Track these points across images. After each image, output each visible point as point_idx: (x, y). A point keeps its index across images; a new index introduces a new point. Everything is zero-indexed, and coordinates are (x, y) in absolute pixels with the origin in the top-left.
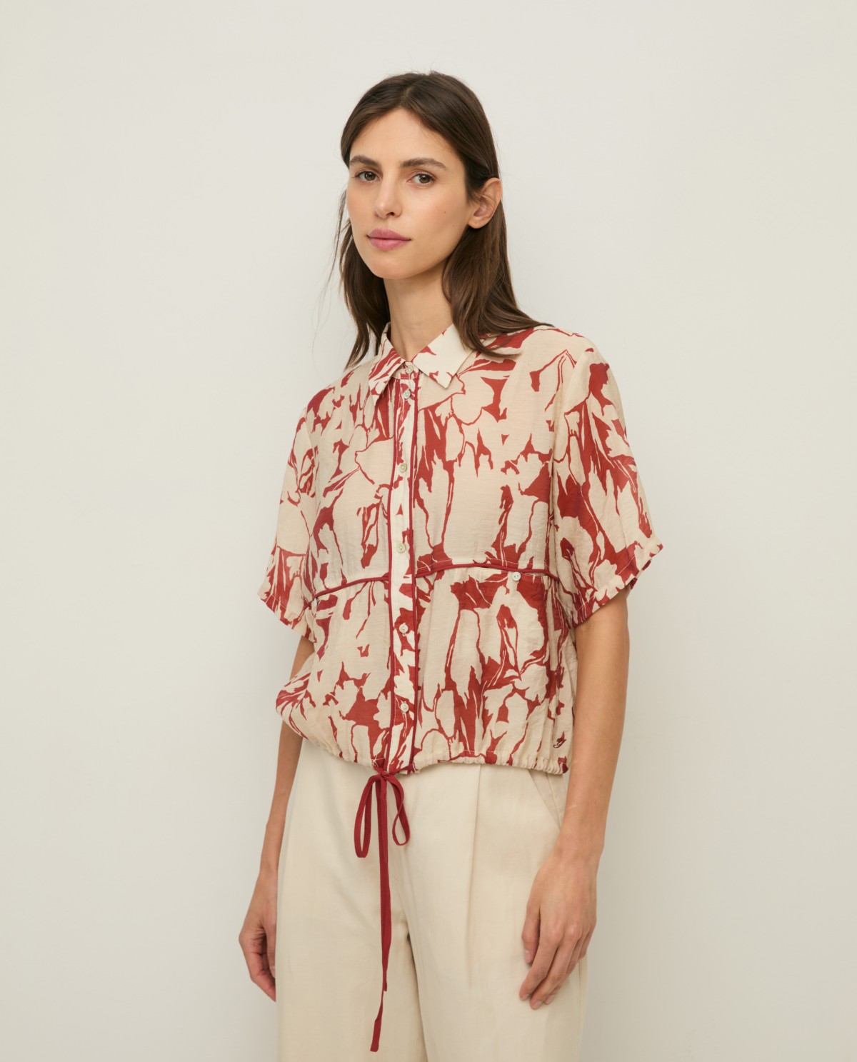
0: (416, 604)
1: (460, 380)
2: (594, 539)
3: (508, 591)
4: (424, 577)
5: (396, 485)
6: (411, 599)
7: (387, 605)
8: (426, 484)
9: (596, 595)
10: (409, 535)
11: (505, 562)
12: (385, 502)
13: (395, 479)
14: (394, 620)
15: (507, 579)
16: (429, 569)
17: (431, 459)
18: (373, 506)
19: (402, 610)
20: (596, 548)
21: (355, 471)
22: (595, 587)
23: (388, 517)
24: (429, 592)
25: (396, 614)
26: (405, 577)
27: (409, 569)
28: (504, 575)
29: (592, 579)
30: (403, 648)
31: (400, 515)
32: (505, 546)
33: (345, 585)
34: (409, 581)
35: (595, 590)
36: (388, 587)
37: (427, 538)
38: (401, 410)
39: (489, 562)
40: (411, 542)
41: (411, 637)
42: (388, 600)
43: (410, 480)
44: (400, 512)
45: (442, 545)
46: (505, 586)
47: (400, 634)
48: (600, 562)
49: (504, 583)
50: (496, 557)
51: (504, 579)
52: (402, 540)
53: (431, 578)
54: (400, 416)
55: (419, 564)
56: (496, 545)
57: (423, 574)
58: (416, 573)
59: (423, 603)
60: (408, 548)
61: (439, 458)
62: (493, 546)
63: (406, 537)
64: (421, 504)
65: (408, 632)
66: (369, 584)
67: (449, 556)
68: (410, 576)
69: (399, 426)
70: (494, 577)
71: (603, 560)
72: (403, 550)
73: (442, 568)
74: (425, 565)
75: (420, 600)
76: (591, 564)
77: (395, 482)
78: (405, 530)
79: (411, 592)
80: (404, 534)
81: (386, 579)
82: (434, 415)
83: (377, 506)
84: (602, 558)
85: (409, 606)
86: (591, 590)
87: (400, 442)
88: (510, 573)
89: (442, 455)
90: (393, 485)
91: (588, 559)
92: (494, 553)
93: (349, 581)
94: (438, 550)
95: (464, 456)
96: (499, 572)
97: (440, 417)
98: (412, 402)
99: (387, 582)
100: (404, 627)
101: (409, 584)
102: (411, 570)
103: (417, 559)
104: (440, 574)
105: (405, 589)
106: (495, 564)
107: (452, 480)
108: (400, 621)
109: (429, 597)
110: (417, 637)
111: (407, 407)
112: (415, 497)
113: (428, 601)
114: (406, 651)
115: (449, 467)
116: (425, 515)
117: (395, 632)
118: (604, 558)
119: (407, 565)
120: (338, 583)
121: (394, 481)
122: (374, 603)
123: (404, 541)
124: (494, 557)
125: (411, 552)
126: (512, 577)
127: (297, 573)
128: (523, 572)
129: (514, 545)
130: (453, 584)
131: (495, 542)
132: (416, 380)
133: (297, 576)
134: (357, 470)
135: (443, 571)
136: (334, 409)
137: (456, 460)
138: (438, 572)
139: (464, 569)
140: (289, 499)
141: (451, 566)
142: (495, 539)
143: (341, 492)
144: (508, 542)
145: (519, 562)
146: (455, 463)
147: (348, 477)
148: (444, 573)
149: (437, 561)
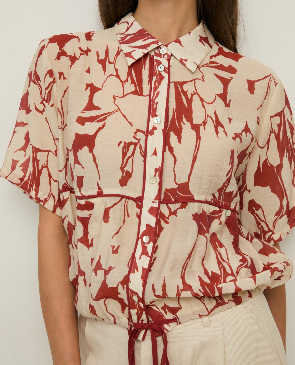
0: (158, 222)
1: (200, 71)
2: (281, 202)
3: (221, 223)
4: (167, 204)
5: (152, 133)
6: (155, 218)
7: (137, 220)
8: (176, 137)
9: (273, 236)
10: (160, 171)
11: (222, 202)
12: (142, 143)
13: (150, 128)
14: (141, 233)
15: (221, 215)
16: (173, 200)
17: (180, 119)
18: (131, 143)
19: (148, 226)
20: (281, 207)
21: (115, 111)
22: (274, 231)
23: (145, 156)
24: (169, 216)
25: (143, 228)
26: (153, 202)
27: (157, 197)
28: (220, 211)
29: (274, 226)
30: (142, 253)
31: (155, 156)
32: (226, 191)
34: (156, 205)
35: (273, 233)
36: (140, 207)
37: (174, 176)
39: (212, 202)
40: (161, 177)
41: (150, 247)
42: (139, 217)
43: (164, 131)
44: (155, 153)
45: (187, 183)
46: (219, 219)
47: (143, 243)
48: (282, 216)
49: (219, 217)
50: (218, 198)
51: (220, 214)
52: (154, 175)
53: (173, 207)
55: (165, 194)
56: (220, 191)
57: (167, 201)
58: (161, 200)
59: (163, 223)
60: (158, 180)
61: (187, 120)
62: (218, 191)
63: (157, 173)
64: (171, 150)
65: (149, 243)
66: (124, 200)
67: (193, 194)
68: (157, 201)
69: (155, 90)
70: (214, 212)
71: (284, 215)
72: (154, 182)
73: (186, 201)
74: (170, 197)
75: (161, 220)
76: (276, 217)
77: (151, 131)
78: (158, 167)
79: (156, 214)
80: (156, 170)
81: (139, 201)
82: (182, 89)
83: (135, 145)
84: (284, 213)
85: (153, 224)
86: (271, 233)
87: (156, 101)
88: (224, 211)
89: (190, 119)
90: (148, 133)
91: (275, 214)
92: (217, 195)
94: (184, 187)
95: (207, 124)
96: (217, 209)
97: (187, 92)
98: (166, 75)
99: (140, 203)
100: (146, 239)
101: (155, 208)
102: (158, 197)
103: (164, 190)
104: (184, 205)
105: (153, 211)
106: (215, 203)
107: (198, 138)
108: (144, 234)
109: (168, 220)
112: (167, 146)
113: (167, 223)
115: (196, 128)
116: (173, 159)
117: (140, 241)
118: (285, 214)
119: (156, 193)
121: (149, 130)
122: (128, 216)
123: (155, 176)
124: (216, 198)
125: (160, 184)
126: (226, 213)
127: (45, 165)
128: (232, 211)
129: (233, 191)
130: (194, 214)
131: (220, 189)
132: (169, 60)
133: (45, 167)
134: (117, 111)
135: (187, 203)
136: (81, 54)
137: (201, 125)
138: (182, 203)
139: (200, 204)
140: (36, 109)
141: (193, 200)
142: (221, 186)
143: (104, 125)
144: (229, 190)
145: (232, 203)
146: (201, 127)
147: (109, 114)
148: (187, 205)
149: (182, 195)
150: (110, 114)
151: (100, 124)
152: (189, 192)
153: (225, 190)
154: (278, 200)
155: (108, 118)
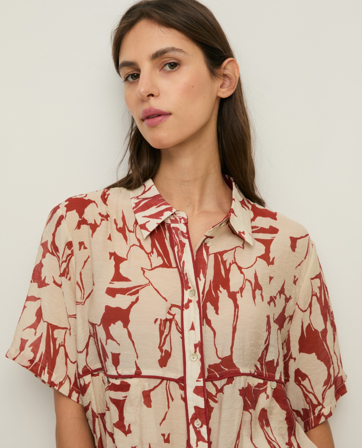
0: (207, 403)
2: (329, 370)
3: (268, 397)
4: (212, 382)
5: (187, 307)
6: (203, 399)
7: (184, 403)
8: (213, 308)
9: (324, 410)
10: (200, 346)
11: (266, 373)
12: (178, 318)
13: (186, 302)
14: (190, 417)
15: (267, 387)
16: (218, 376)
17: (216, 289)
18: (167, 320)
19: (196, 408)
20: (329, 375)
21: (146, 285)
22: (324, 404)
23: (182, 332)
24: (216, 394)
25: (192, 411)
26: (197, 381)
27: (200, 374)
28: (265, 384)
29: (323, 398)
30: (198, 440)
31: (192, 331)
32: (266, 361)
33: (138, 374)
34: (201, 384)
35: (323, 407)
36: (184, 388)
37: (216, 350)
38: (178, 247)
39: (256, 374)
40: (202, 352)
41: (204, 431)
42: (185, 399)
43: (198, 302)
44: (193, 328)
45: (231, 357)
46: (266, 393)
47: (195, 428)
48: (331, 386)
49: (265, 390)
50: (260, 369)
51: (265, 387)
52: (194, 351)
53: (219, 384)
54: (178, 252)
55: (209, 371)
56: (260, 360)
57: (211, 378)
58: (206, 378)
59: (212, 404)
60: (200, 356)
61: (224, 289)
62: (258, 361)
63: (198, 349)
64: (209, 323)
65: (201, 426)
66: (165, 382)
67: (238, 367)
68: (202, 380)
70: (259, 385)
72: (195, 359)
73: (232, 376)
74: (215, 373)
75: (209, 400)
76: (325, 387)
77: (186, 304)
78: (197, 342)
79: (203, 393)
80: (196, 346)
81: (182, 382)
82: (222, 259)
83: (171, 321)
84: (332, 383)
85: (202, 405)
86: (321, 407)
87: (185, 272)
88: (269, 383)
89: (226, 287)
90: (184, 307)
91: (323, 384)
92: (259, 366)
93: (144, 373)
94: (228, 361)
95: (244, 290)
96: (261, 381)
97: (226, 261)
98: (186, 241)
99: (183, 384)
100: (198, 423)
101: (201, 386)
102: (202, 375)
103: (206, 367)
104: (230, 381)
105: (199, 391)
106: (258, 375)
107: (236, 306)
108: (194, 418)
109: (216, 399)
110: (209, 431)
111: (183, 245)
112: (204, 318)
113: (216, 402)
114: (200, 443)
115: (232, 296)
116: (212, 332)
117: (191, 427)
119: (199, 371)
120: (133, 372)
122: (173, 400)
123: (195, 352)
124: (259, 370)
125: (202, 360)
126: (271, 386)
127: (62, 343)
128: (277, 382)
129: (274, 360)
130: (241, 388)
131: (260, 358)
132: (186, 224)
133: (62, 346)
134: (149, 284)
135: (233, 377)
136: (102, 220)
137: (238, 292)
138: (228, 378)
139: (246, 377)
140: (55, 282)
141: (239, 374)
142: (260, 355)
143: (137, 299)
144: (269, 358)
145: (276, 374)
146: (238, 294)
147: (140, 288)
148: (234, 379)
149: (227, 369)
150: (142, 287)
151: (133, 298)
152: (234, 366)
153: (265, 359)
154: (325, 368)
155: (140, 291)
